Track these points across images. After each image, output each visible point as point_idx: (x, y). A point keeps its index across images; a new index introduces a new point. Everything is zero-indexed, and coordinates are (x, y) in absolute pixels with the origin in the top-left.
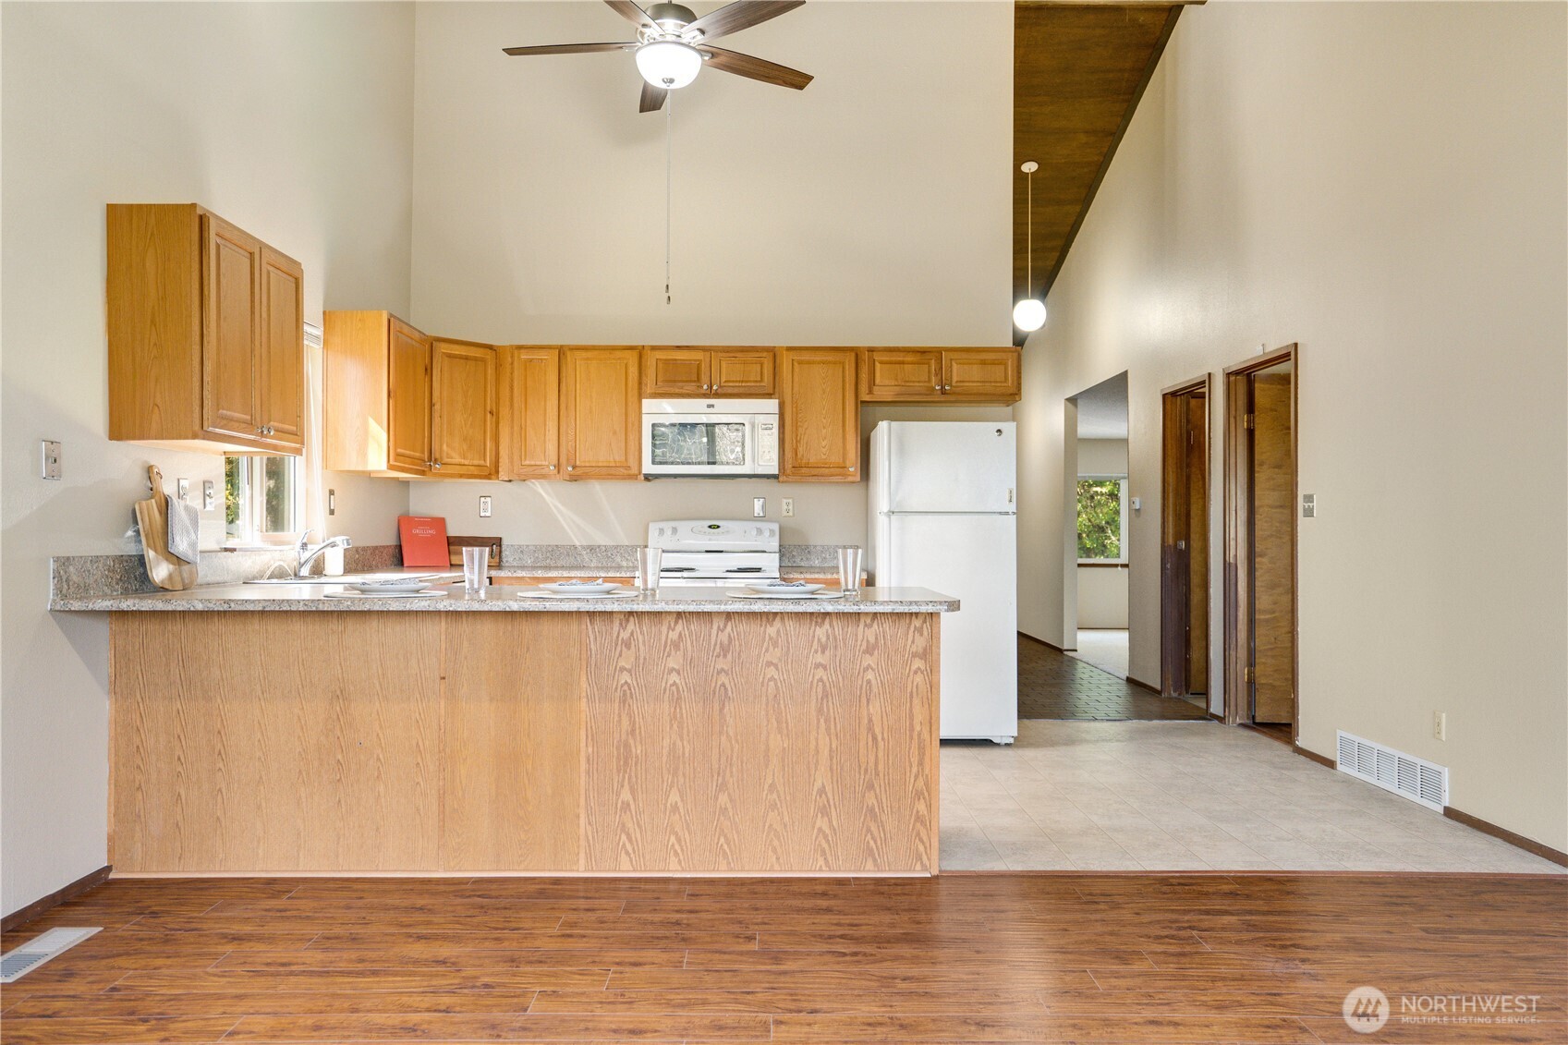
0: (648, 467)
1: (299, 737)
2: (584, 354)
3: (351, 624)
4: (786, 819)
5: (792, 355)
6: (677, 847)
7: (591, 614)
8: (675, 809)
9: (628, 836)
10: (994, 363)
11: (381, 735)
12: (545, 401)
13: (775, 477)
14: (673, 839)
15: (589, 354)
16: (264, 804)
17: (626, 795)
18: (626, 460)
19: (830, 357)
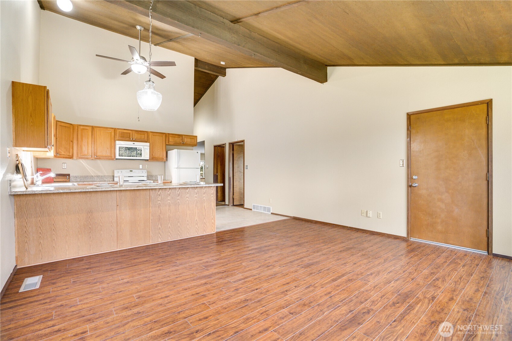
0: (117, 157)
1: (78, 223)
2: (99, 129)
3: (93, 194)
4: (190, 226)
5: (151, 133)
6: (170, 235)
7: (152, 189)
8: (170, 227)
9: (160, 234)
10: (192, 139)
11: (101, 220)
12: (88, 139)
13: (148, 160)
14: (169, 233)
15: (101, 129)
16: (68, 241)
17: (160, 226)
18: (111, 155)
19: (160, 135)
